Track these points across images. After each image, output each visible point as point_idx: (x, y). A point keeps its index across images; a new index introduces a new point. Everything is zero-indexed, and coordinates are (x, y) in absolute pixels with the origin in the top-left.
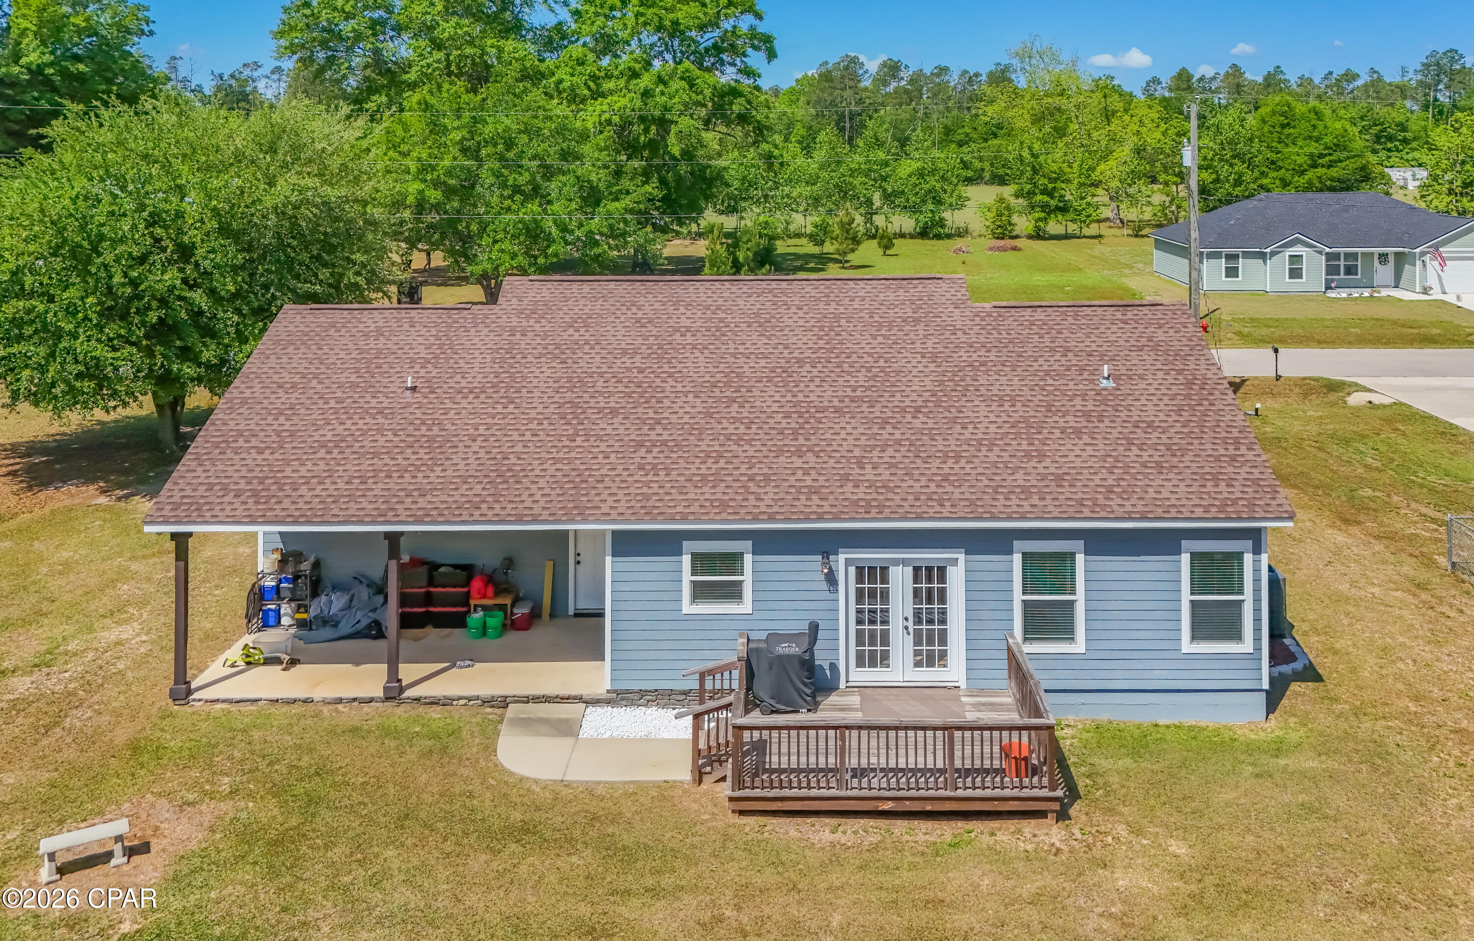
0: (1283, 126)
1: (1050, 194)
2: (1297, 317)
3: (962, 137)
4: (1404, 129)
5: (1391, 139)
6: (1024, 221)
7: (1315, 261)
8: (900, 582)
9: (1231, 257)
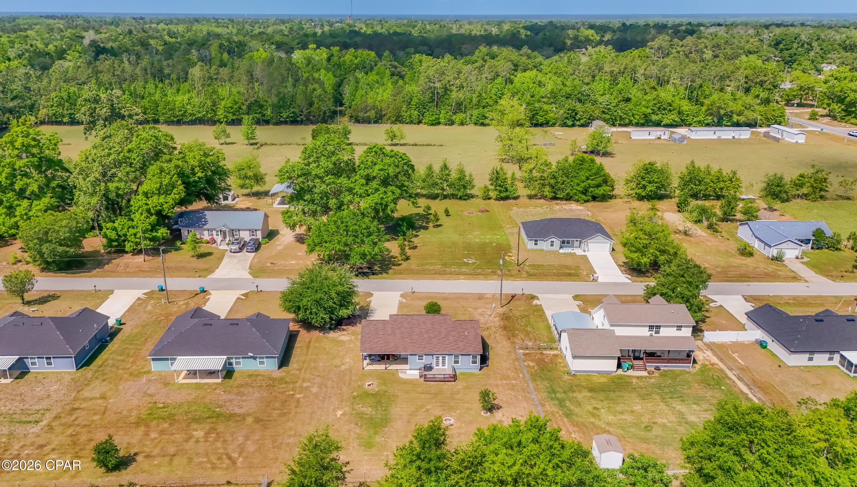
0: (580, 164)
1: (502, 187)
2: (545, 264)
3: (484, 104)
4: (670, 105)
5: (664, 109)
6: (493, 194)
7: (557, 242)
8: (441, 358)
9: (536, 241)
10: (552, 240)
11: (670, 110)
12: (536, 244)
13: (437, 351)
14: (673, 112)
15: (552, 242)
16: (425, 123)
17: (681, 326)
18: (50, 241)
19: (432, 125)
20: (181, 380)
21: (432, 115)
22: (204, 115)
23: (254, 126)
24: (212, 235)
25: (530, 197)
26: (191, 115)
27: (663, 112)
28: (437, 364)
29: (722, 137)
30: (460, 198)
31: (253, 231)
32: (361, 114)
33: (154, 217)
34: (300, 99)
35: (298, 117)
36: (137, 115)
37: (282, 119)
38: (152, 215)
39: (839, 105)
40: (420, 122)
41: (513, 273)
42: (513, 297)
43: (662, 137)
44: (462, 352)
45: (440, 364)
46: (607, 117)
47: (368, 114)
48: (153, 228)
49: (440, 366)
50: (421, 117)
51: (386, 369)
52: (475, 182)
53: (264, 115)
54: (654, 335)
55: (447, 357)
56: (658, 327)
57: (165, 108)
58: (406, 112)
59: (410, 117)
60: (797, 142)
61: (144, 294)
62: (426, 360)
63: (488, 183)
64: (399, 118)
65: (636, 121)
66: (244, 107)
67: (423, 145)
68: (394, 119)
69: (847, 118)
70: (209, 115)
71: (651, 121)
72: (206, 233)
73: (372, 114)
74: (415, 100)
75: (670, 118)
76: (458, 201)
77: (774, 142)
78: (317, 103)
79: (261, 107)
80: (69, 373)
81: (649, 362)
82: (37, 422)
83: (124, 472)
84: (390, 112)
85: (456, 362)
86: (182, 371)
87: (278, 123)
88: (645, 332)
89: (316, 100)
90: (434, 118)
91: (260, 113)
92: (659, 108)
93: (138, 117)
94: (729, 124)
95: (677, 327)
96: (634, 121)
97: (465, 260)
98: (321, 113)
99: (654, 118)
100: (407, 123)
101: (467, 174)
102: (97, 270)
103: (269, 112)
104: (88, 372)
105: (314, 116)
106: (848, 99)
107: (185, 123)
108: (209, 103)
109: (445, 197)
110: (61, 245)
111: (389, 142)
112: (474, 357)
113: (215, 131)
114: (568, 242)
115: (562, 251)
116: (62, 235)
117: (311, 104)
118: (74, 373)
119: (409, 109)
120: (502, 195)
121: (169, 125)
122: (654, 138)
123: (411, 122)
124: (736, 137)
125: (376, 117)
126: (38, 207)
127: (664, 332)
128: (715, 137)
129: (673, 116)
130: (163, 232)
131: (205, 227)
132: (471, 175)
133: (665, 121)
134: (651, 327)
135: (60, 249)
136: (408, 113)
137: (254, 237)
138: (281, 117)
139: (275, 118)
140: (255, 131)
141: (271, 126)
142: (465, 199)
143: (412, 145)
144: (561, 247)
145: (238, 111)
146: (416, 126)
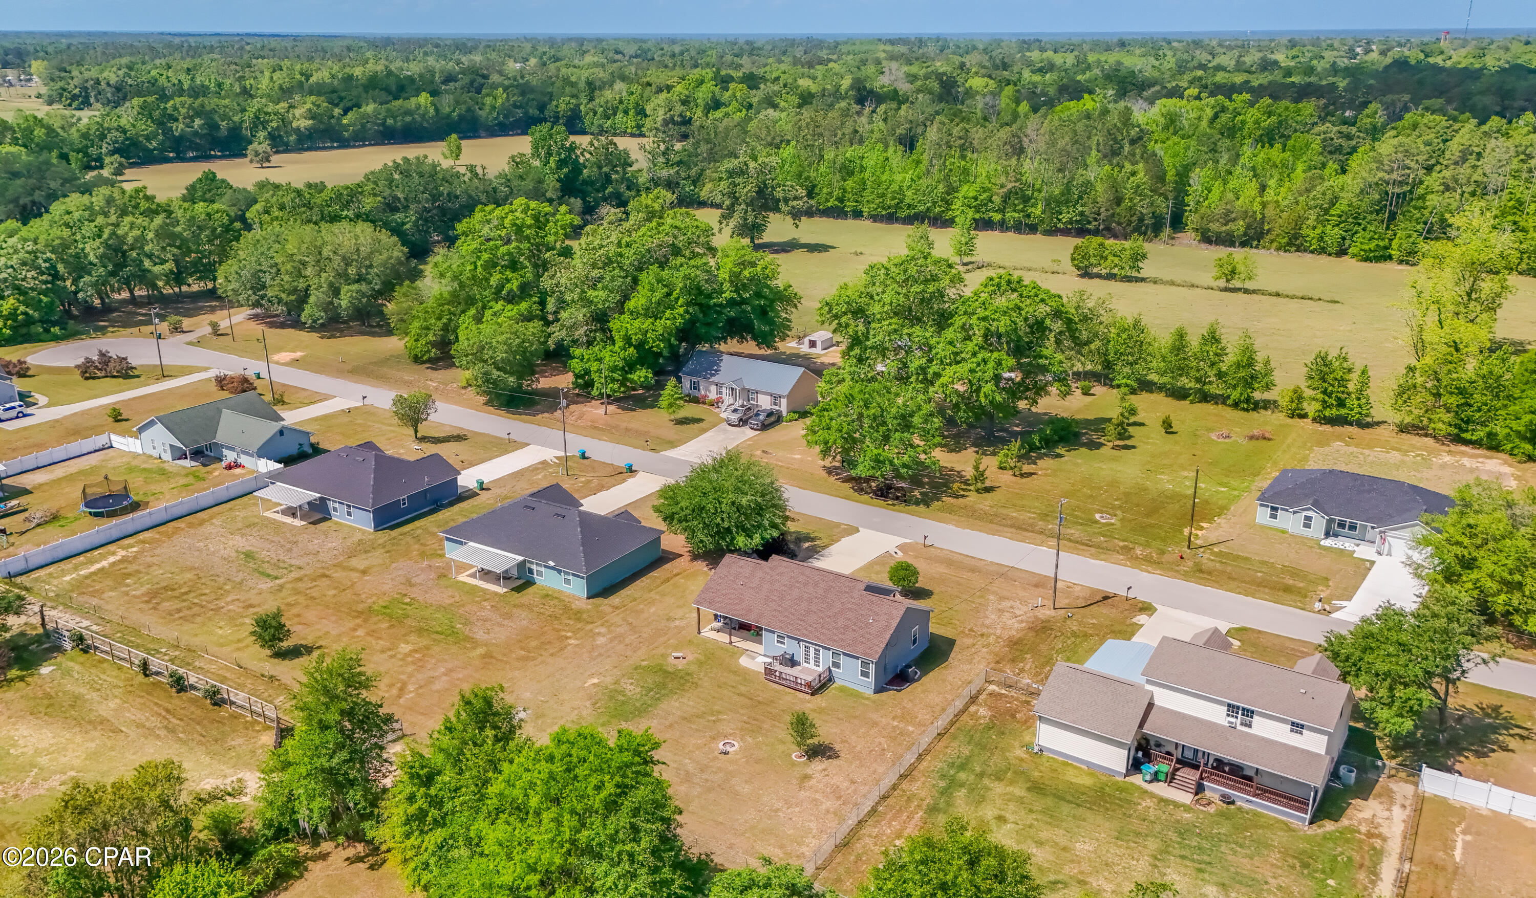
1: (1331, 395)
2: (1255, 557)
6: (1311, 408)
7: (1319, 522)
8: (812, 650)
9: (1274, 509)
10: (1310, 513)
12: (1274, 517)
13: (804, 635)
15: (1308, 518)
16: (1354, 255)
17: (1302, 727)
18: (485, 361)
19: (1367, 259)
20: (463, 578)
21: (1371, 239)
22: (928, 209)
23: (972, 232)
24: (721, 393)
25: (1403, 429)
26: (909, 206)
28: (807, 661)
30: (1236, 405)
31: (776, 398)
32: (1214, 227)
33: (632, 349)
34: (1101, 192)
35: (1089, 223)
36: (796, 198)
37: (1060, 226)
38: (631, 345)
40: (1342, 252)
41: (1166, 558)
42: (1106, 598)
44: (844, 648)
45: (812, 661)
47: (1230, 226)
48: (630, 366)
49: (812, 665)
50: (1347, 243)
51: (731, 643)
52: (1278, 376)
53: (1028, 216)
54: (1239, 728)
55: (821, 650)
56: (1249, 713)
57: (872, 193)
58: (1314, 228)
59: (1321, 239)
61: (556, 458)
62: (789, 647)
63: (1303, 384)
64: (1297, 239)
66: (997, 199)
67: (1293, 297)
68: (1285, 240)
70: (937, 210)
72: (713, 388)
73: (1239, 227)
74: (1342, 206)
76: (1229, 409)
78: (1131, 200)
79: (1026, 200)
80: (364, 532)
81: (1215, 782)
82: (276, 578)
83: (287, 662)
84: (1279, 225)
85: (835, 664)
86: (472, 566)
87: (1053, 232)
88: (1217, 714)
89: (1128, 194)
90: (1372, 246)
91: (1022, 211)
93: (795, 203)
95: (1293, 724)
97: (1098, 516)
98: (1134, 218)
100: (1312, 252)
101: (1260, 357)
102: (546, 415)
103: (1037, 211)
104: (385, 536)
105: (1119, 224)
107: (897, 220)
108: (941, 188)
109: (1205, 397)
110: (498, 369)
111: (1222, 283)
112: (865, 664)
113: (909, 236)
114: (1353, 527)
115: (1329, 542)
116: (500, 356)
117: (1118, 201)
118: (370, 533)
119: (1322, 221)
120: (1327, 413)
121: (875, 221)
123: (1322, 251)
125: (1245, 234)
126: (509, 314)
127: (1262, 727)
130: (641, 375)
131: (713, 379)
132: (1267, 362)
134: (1232, 709)
135: (496, 373)
136: (1318, 231)
137: (777, 408)
138: (1060, 220)
139: (1047, 221)
140: (975, 241)
141: (1039, 236)
142: (1247, 410)
143: (1270, 295)
144: (1327, 534)
145: (986, 205)
146: (1332, 259)
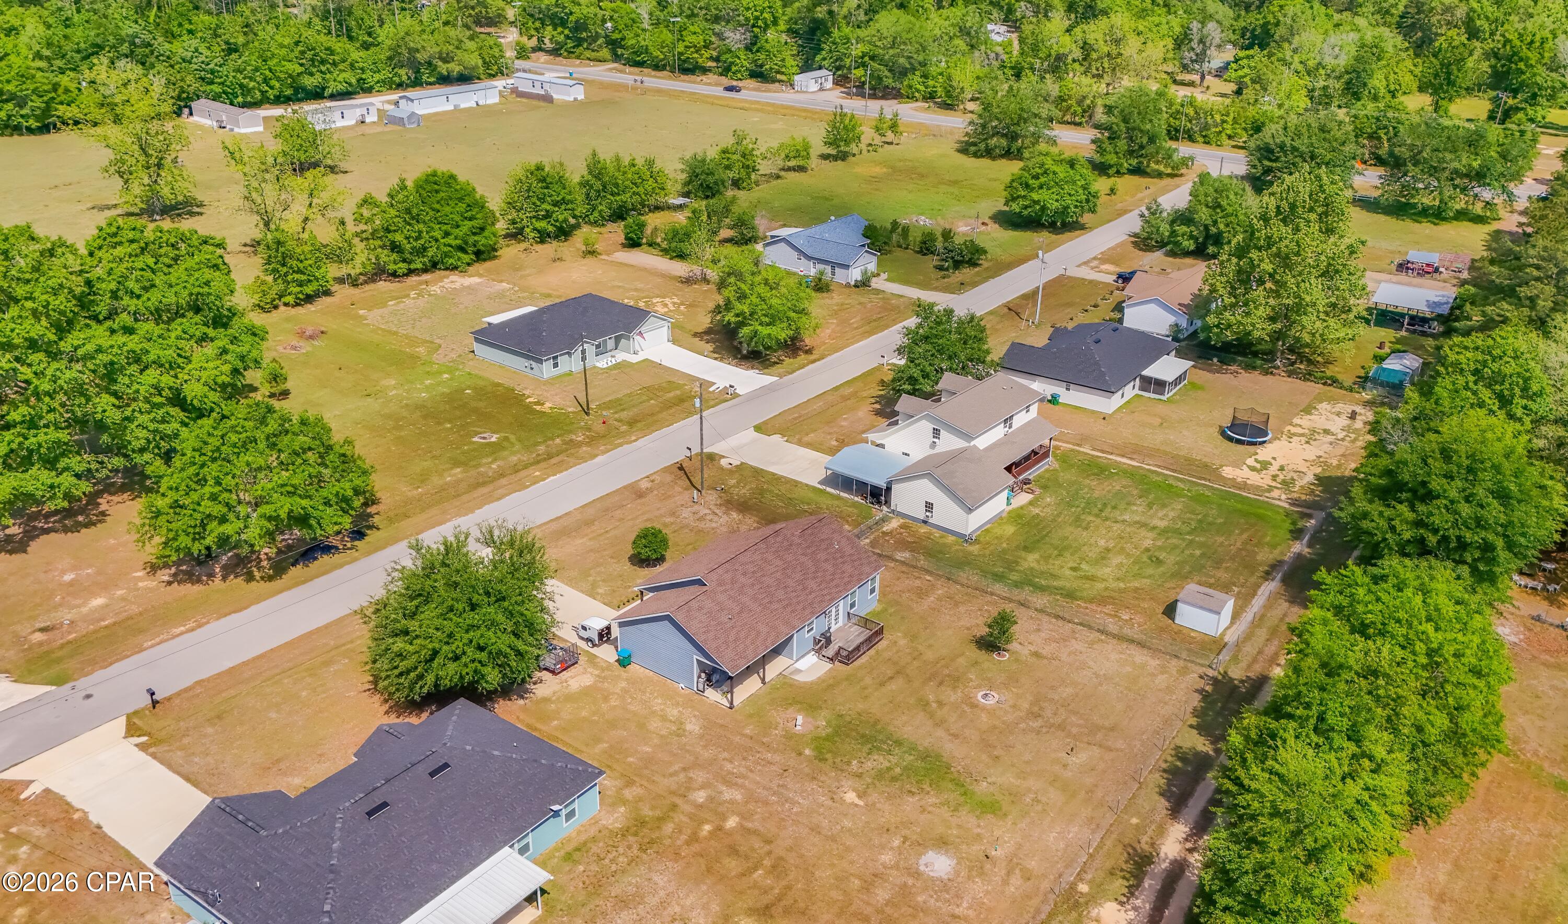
0: (437, 192)
1: (302, 272)
2: (617, 396)
11: (334, 64)
12: (556, 365)
14: (341, 67)
27: (323, 68)
29: (463, 106)
39: (560, 29)
43: (368, 119)
46: (217, 89)
60: (576, 99)
65: (276, 92)
69: (578, 51)
71: (304, 89)
75: (340, 78)
77: (542, 104)
92: (312, 60)
94: (432, 80)
96: (271, 94)
99: (309, 82)
106: (572, 18)
122: (353, 122)
124: (481, 103)
128: (450, 107)
129: (344, 75)
133: (332, 88)
